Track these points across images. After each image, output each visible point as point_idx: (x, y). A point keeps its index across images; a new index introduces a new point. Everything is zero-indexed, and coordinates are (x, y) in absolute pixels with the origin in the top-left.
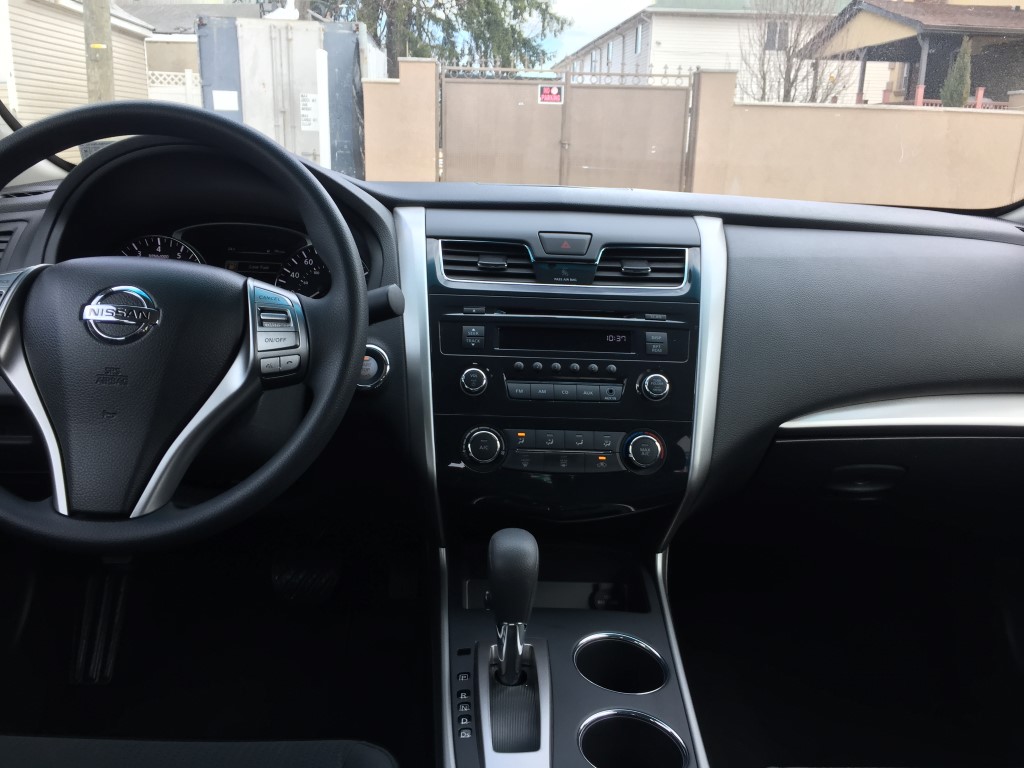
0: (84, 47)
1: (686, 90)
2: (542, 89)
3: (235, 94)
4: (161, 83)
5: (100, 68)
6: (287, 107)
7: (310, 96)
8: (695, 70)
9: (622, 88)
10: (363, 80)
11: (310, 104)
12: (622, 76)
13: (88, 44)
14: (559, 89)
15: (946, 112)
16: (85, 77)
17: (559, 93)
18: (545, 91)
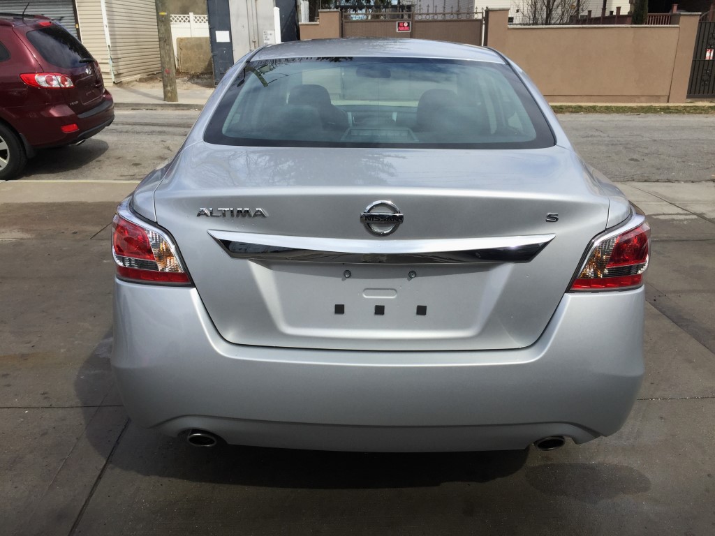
0: (155, 14)
1: (480, 21)
2: (399, 24)
3: (228, 32)
4: (176, 21)
5: (165, 25)
6: (256, 40)
7: (269, 32)
8: (485, 9)
9: (444, 21)
10: (299, 23)
11: (269, 37)
12: (444, 14)
13: (157, 12)
14: (409, 23)
15: (632, 27)
16: (157, 30)
17: (408, 26)
18: (401, 25)
